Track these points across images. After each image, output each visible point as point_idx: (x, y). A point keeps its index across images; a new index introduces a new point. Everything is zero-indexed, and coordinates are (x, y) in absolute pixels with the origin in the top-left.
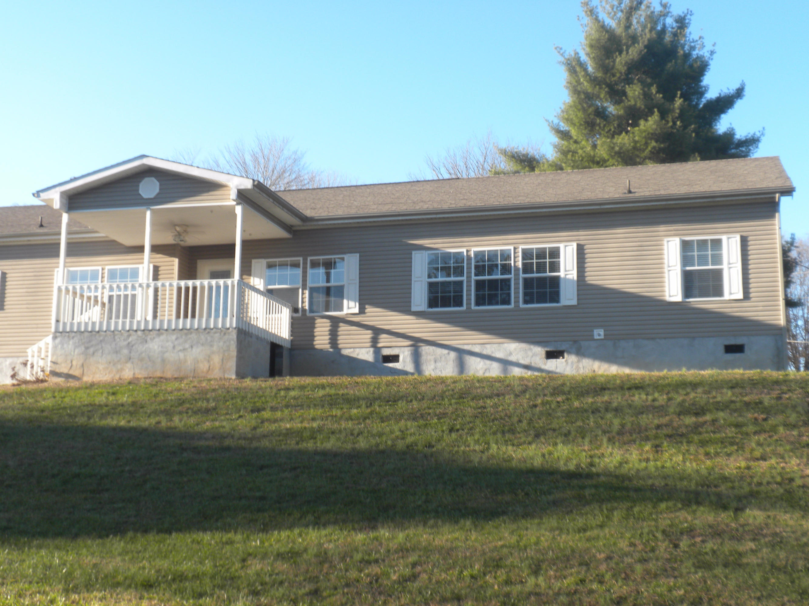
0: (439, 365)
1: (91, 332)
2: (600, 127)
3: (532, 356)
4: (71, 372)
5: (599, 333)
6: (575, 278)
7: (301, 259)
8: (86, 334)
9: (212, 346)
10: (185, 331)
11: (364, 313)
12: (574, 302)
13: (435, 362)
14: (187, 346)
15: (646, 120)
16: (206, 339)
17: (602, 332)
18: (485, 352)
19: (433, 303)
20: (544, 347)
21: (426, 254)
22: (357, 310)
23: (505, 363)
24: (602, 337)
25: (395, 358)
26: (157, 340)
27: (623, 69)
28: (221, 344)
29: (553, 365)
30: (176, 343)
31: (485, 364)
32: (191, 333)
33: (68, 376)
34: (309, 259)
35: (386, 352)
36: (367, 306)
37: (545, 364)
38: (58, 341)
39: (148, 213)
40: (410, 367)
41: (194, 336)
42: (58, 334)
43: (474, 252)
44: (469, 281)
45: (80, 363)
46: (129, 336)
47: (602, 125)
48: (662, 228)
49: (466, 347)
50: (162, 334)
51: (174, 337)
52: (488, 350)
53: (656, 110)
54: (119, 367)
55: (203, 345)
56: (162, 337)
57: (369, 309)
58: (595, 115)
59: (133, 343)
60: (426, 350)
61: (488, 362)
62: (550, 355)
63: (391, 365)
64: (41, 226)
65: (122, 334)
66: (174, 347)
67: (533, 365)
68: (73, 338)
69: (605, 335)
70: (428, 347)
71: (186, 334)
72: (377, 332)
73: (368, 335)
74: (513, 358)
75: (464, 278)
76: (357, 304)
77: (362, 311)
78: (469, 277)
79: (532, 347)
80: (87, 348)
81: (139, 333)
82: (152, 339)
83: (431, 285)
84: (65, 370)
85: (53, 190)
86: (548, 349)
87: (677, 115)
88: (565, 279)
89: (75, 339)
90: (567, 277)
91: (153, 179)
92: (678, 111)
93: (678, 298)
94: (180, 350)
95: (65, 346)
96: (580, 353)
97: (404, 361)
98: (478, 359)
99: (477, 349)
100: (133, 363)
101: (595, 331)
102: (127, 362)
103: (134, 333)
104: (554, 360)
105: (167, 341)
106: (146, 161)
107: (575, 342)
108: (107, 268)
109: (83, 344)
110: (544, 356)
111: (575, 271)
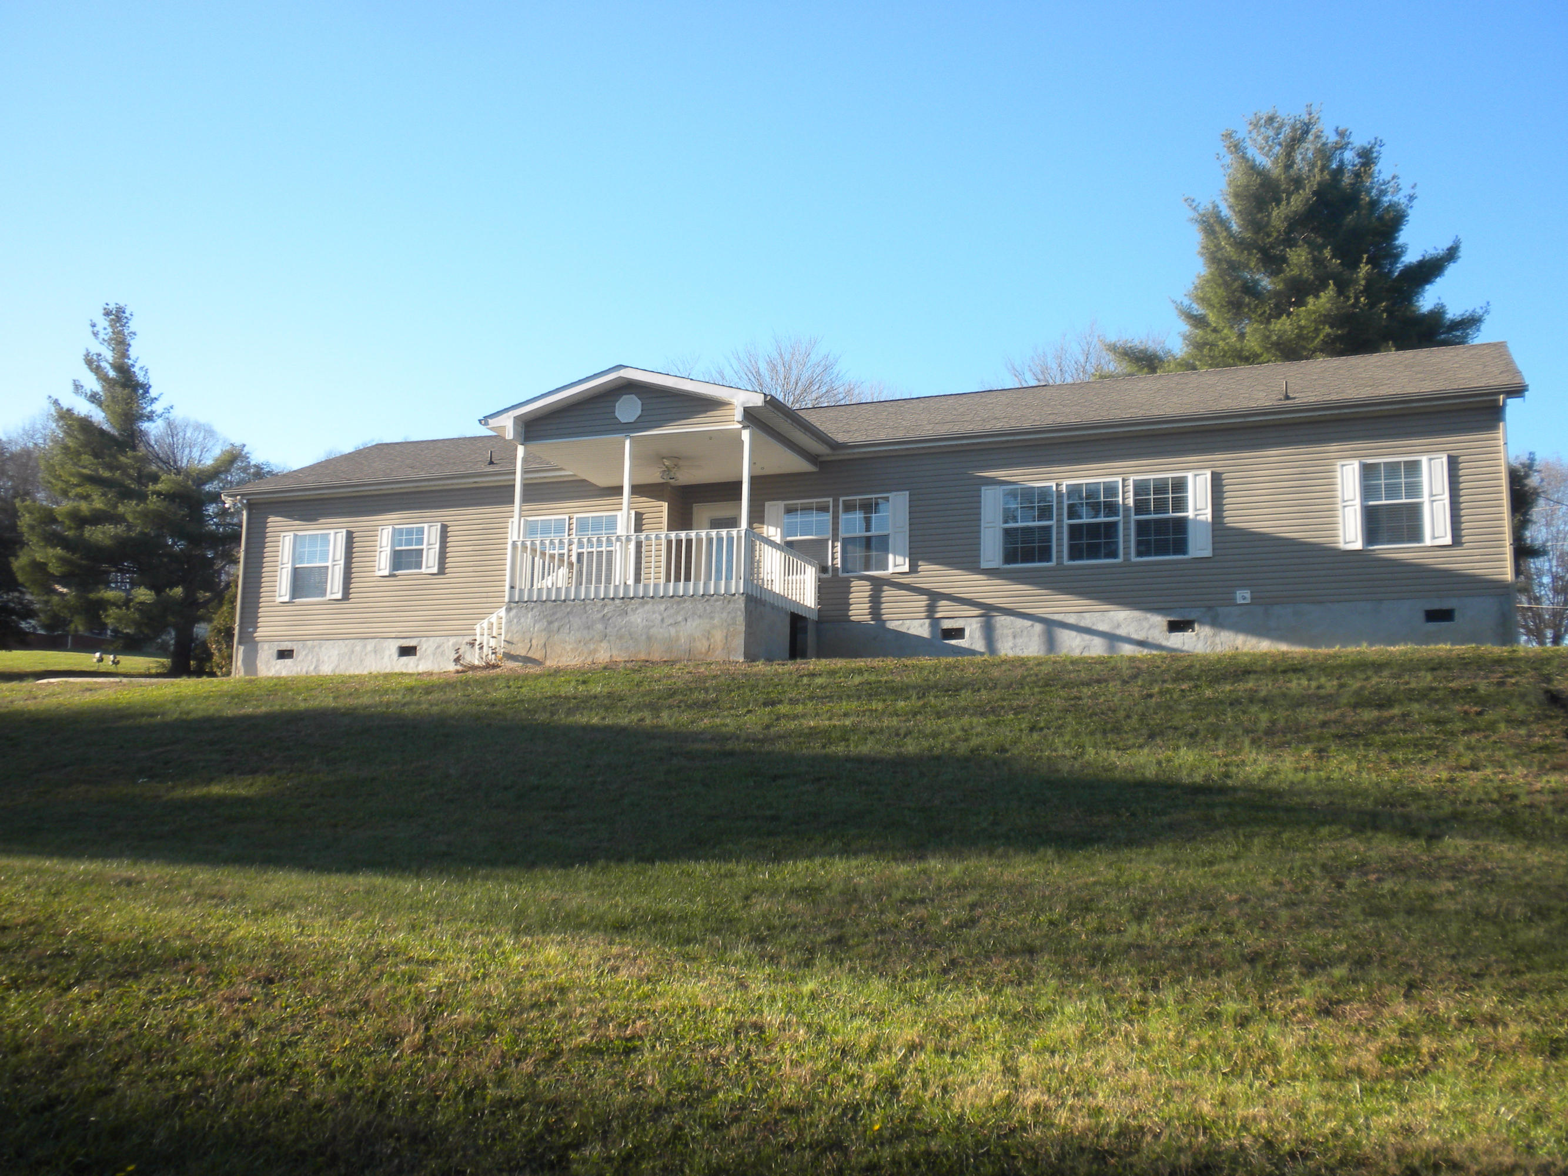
0: (1019, 641)
1: (555, 601)
2: (1250, 309)
3: (1149, 629)
4: (529, 655)
5: (1243, 596)
6: (1210, 519)
7: (831, 500)
8: (549, 604)
9: (712, 618)
10: (677, 599)
11: (917, 572)
12: (1208, 553)
13: (1014, 637)
14: (680, 618)
15: (1317, 297)
16: (705, 610)
17: (1247, 594)
18: (1082, 624)
19: (1010, 557)
20: (1165, 615)
21: (1000, 490)
22: (906, 568)
23: (1112, 638)
24: (1248, 601)
25: (959, 633)
26: (640, 610)
27: (1283, 226)
28: (725, 615)
29: (1179, 640)
30: (665, 615)
31: (1083, 640)
32: (685, 601)
33: (527, 660)
34: (841, 499)
35: (947, 624)
36: (920, 563)
37: (1167, 639)
38: (513, 613)
39: (627, 443)
40: (979, 646)
41: (688, 605)
42: (513, 605)
43: (1067, 486)
44: (1060, 527)
45: (542, 642)
46: (604, 606)
47: (1252, 306)
48: (1334, 447)
49: (1056, 617)
50: (647, 603)
51: (662, 607)
52: (1087, 621)
53: (1331, 282)
54: (592, 647)
55: (700, 617)
56: (647, 607)
57: (924, 567)
58: (1243, 292)
59: (610, 615)
60: (1002, 621)
61: (1087, 637)
62: (1175, 627)
63: (953, 642)
64: (491, 463)
65: (595, 604)
66: (663, 620)
67: (1150, 640)
68: (532, 609)
69: (1252, 598)
70: (1003, 618)
71: (678, 603)
72: (934, 597)
73: (922, 601)
74: (1122, 632)
75: (1053, 523)
76: (907, 560)
77: (913, 569)
78: (1060, 521)
79: (1149, 615)
80: (550, 623)
81: (617, 601)
82: (634, 610)
83: (1007, 532)
84: (523, 653)
85: (505, 415)
86: (1172, 619)
87: (1362, 288)
88: (1195, 521)
89: (535, 610)
90: (1198, 518)
91: (633, 396)
92: (1363, 282)
93: (1358, 545)
94: (671, 625)
95: (522, 620)
96: (1217, 623)
97: (971, 637)
98: (1074, 634)
99: (1071, 619)
100: (609, 641)
101: (1238, 592)
102: (601, 641)
104: (1181, 634)
105: (654, 612)
106: (623, 373)
107: (1210, 608)
108: (576, 516)
109: (545, 617)
110: (1165, 628)
111: (1209, 511)
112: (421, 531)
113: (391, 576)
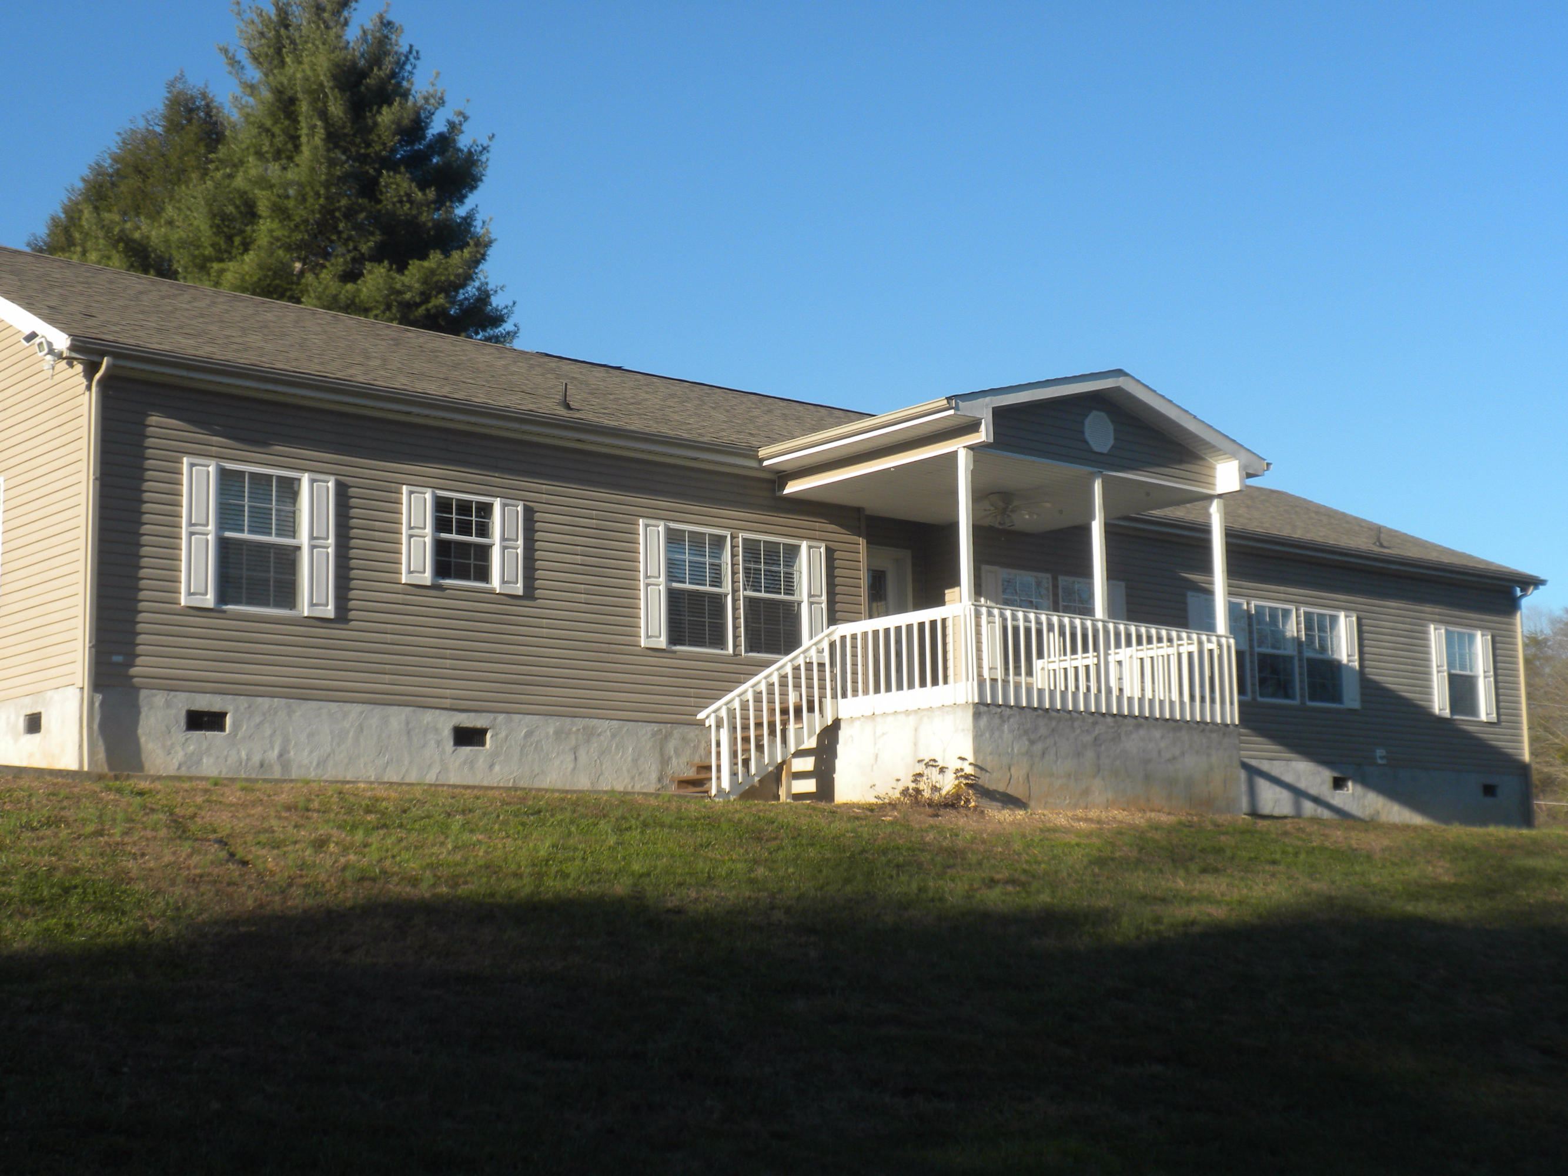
1: (1036, 709)
3: (1320, 784)
4: (1010, 790)
5: (1380, 755)
6: (1357, 667)
7: (1050, 577)
9: (1209, 755)
10: (1174, 724)
12: (1356, 705)
16: (1201, 743)
17: (1383, 754)
18: (1273, 773)
20: (1330, 770)
23: (1298, 793)
24: (1384, 761)
26: (1134, 736)
28: (1221, 752)
29: (1341, 799)
30: (1163, 745)
32: (1180, 729)
33: (1005, 799)
34: (1061, 579)
37: (1333, 797)
38: (984, 721)
39: (1098, 486)
42: (983, 709)
43: (1256, 606)
44: (1252, 654)
45: (1025, 771)
46: (1095, 723)
48: (1427, 608)
50: (1141, 725)
51: (1158, 734)
54: (1084, 784)
55: (1197, 752)
56: (1142, 732)
59: (1102, 738)
61: (1278, 789)
62: (1337, 784)
65: (1083, 720)
66: (1159, 753)
67: (1322, 797)
68: (1009, 718)
69: (1386, 759)
71: (1173, 730)
74: (1302, 785)
78: (1251, 647)
79: (1320, 769)
80: (1032, 742)
82: (1129, 735)
84: (1001, 788)
85: (980, 401)
86: (1336, 775)
88: (1347, 666)
89: (1012, 720)
90: (1350, 664)
91: (1104, 416)
93: (1447, 713)
94: (1169, 760)
95: (997, 734)
96: (1365, 782)
98: (1267, 784)
99: (1265, 767)
101: (1378, 751)
102: (1094, 777)
103: (1102, 719)
104: (1341, 792)
105: (1150, 741)
106: (1120, 382)
107: (1359, 765)
108: (741, 535)
109: (1026, 732)
110: (1331, 784)
111: (1356, 657)
112: (485, 510)
113: (434, 587)
